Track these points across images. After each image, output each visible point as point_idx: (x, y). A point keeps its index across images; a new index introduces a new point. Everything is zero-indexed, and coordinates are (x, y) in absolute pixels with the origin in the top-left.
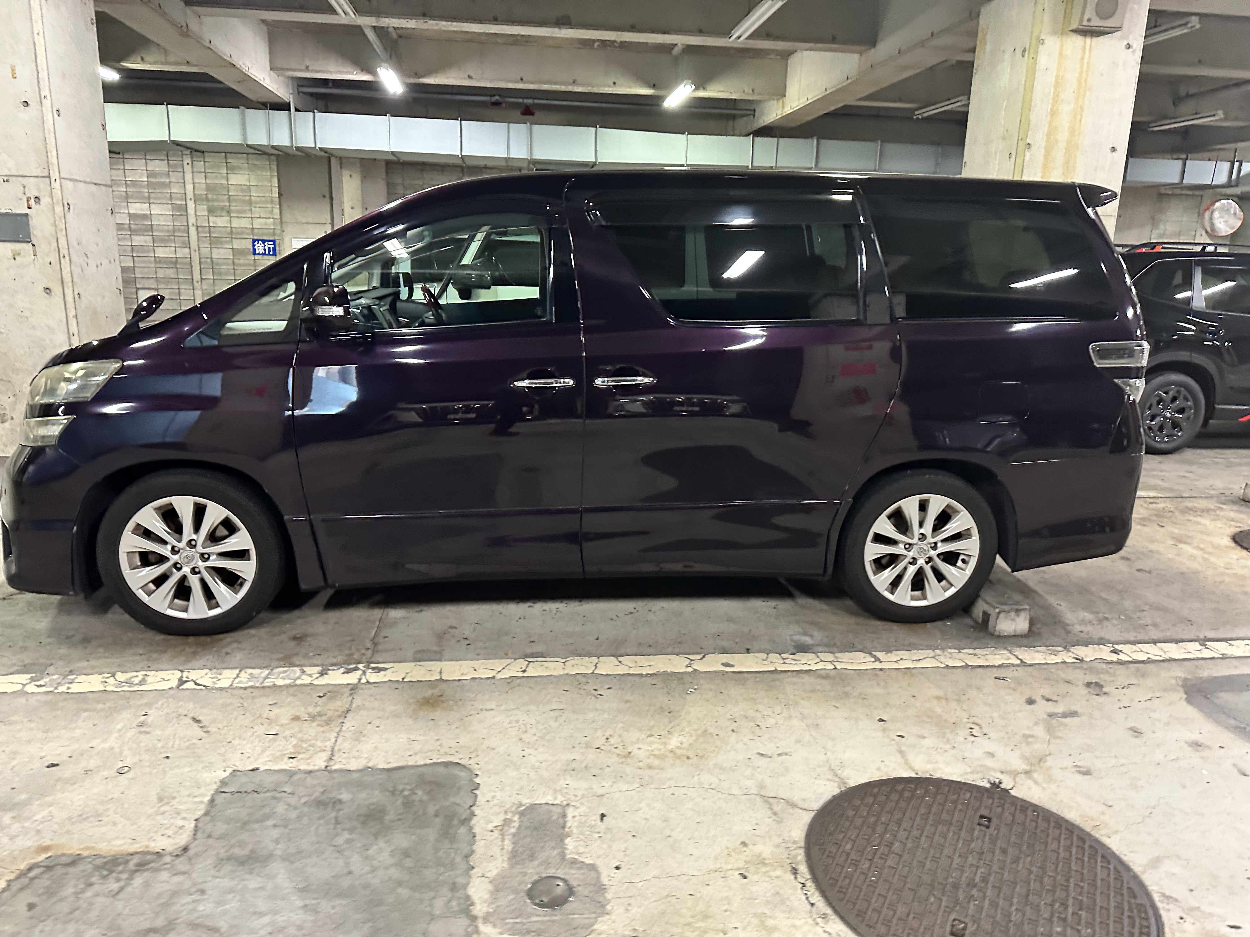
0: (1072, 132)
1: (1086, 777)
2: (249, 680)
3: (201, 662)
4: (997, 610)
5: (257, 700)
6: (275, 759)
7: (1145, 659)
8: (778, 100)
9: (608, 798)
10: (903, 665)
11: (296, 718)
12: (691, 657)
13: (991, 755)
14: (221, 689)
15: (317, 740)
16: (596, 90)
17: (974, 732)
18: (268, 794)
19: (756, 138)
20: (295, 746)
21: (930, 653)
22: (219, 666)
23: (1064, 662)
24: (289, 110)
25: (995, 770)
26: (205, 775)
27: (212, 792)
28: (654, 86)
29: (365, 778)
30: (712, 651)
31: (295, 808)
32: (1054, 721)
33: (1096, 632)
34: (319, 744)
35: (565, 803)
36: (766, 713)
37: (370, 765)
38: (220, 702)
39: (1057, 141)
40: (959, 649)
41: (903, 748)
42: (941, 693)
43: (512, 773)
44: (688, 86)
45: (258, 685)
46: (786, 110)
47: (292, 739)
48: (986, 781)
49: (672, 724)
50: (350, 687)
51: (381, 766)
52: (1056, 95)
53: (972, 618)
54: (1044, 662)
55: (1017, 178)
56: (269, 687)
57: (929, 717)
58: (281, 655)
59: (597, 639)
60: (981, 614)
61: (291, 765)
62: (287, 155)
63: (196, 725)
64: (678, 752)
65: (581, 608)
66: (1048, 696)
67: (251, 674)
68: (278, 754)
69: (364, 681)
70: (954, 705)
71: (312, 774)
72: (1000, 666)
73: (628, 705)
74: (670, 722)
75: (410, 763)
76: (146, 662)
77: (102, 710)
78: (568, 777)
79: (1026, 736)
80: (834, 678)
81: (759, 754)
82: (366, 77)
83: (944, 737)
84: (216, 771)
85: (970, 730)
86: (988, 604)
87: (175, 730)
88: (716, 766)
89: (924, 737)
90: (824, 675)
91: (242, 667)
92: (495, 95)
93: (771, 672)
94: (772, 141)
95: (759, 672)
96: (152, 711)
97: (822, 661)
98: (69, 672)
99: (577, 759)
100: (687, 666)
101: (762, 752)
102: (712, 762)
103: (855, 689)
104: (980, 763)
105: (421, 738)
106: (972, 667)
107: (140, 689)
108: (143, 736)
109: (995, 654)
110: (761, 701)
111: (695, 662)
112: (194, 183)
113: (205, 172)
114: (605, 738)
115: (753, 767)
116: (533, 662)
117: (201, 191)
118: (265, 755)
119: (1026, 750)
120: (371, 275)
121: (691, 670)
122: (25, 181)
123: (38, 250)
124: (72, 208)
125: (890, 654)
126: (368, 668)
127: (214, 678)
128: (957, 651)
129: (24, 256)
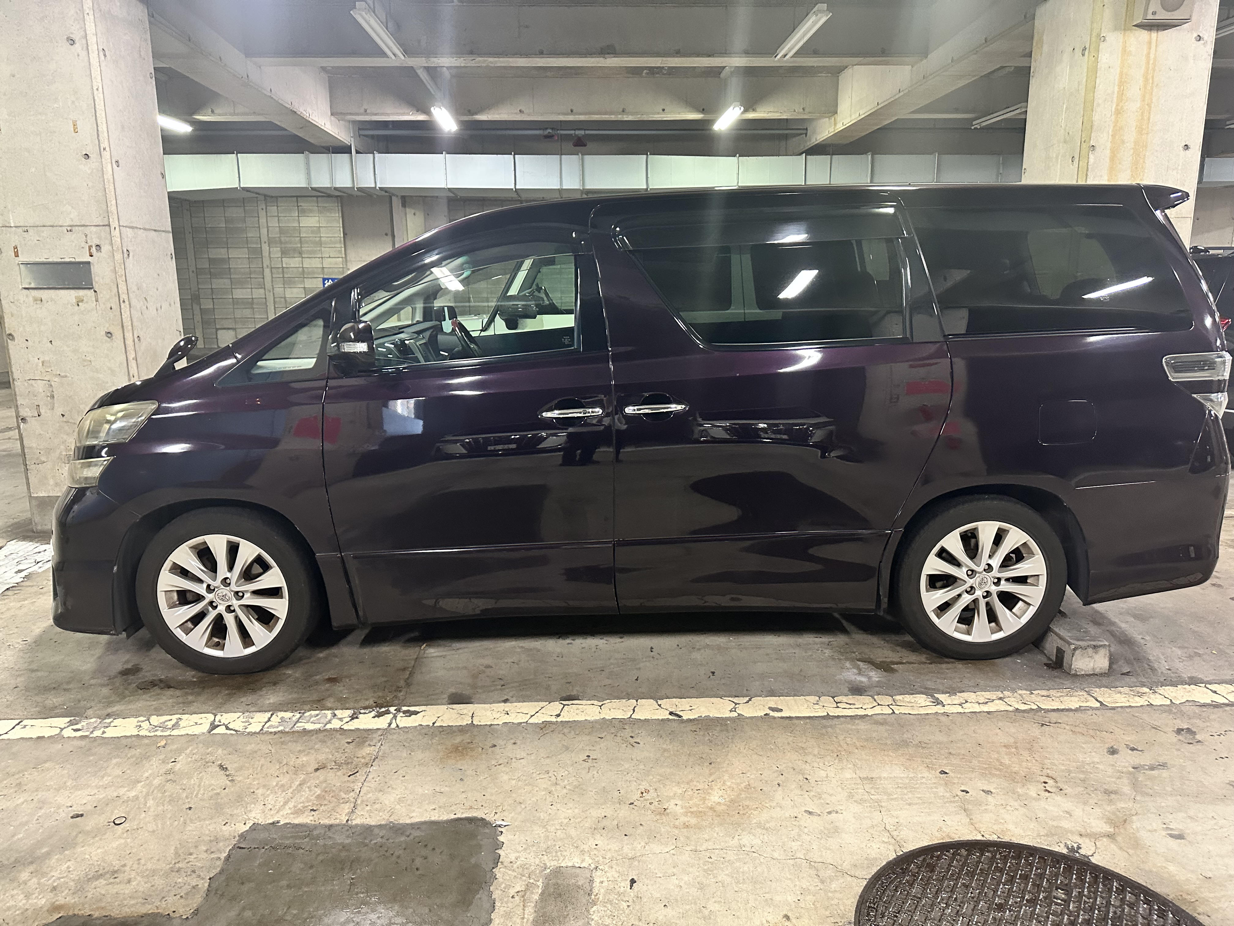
0: (1140, 130)
1: (1177, 841)
2: (280, 724)
3: (236, 705)
4: (1073, 647)
5: (285, 747)
6: (297, 812)
8: (829, 117)
9: (639, 862)
10: (969, 708)
11: (322, 767)
12: (736, 700)
13: (1069, 814)
14: (252, 734)
15: (340, 791)
16: (645, 118)
17: (1048, 787)
19: (808, 157)
20: (318, 797)
21: (999, 694)
22: (253, 709)
23: (1151, 704)
24: (351, 153)
25: (1072, 833)
26: (224, 828)
27: (230, 847)
28: (703, 111)
29: (386, 835)
30: (758, 694)
31: (311, 867)
32: (1141, 775)
33: (1185, 670)
34: (343, 795)
35: (593, 866)
36: (816, 765)
37: (392, 820)
38: (249, 748)
39: (1123, 142)
40: (1031, 689)
41: (968, 806)
42: (1010, 741)
43: (538, 831)
44: (737, 109)
45: (287, 730)
46: (837, 127)
47: (316, 789)
48: (1062, 845)
49: (713, 777)
50: (380, 733)
51: (402, 822)
52: (1121, 94)
53: (1045, 654)
54: (1127, 705)
55: (1081, 182)
56: (298, 732)
57: (996, 768)
58: (315, 698)
59: (637, 680)
60: (1055, 651)
61: (312, 818)
62: (350, 196)
63: (222, 772)
64: (719, 808)
65: (623, 644)
66: (1132, 746)
67: (282, 718)
68: (300, 806)
70: (1024, 755)
71: (332, 830)
72: (1076, 710)
73: (666, 754)
74: (711, 775)
75: (433, 819)
76: (181, 705)
77: (132, 757)
78: (598, 836)
79: (1107, 792)
80: (892, 724)
81: (806, 811)
82: (421, 117)
83: (1014, 792)
84: (237, 824)
85: (1044, 785)
86: (1061, 638)
87: (201, 779)
88: (759, 825)
89: (991, 792)
90: (881, 721)
91: (275, 709)
92: (546, 129)
93: (823, 717)
94: (825, 159)
95: (809, 718)
96: (181, 757)
97: (879, 705)
98: (107, 715)
99: (608, 816)
100: (731, 711)
101: (811, 810)
102: (755, 821)
103: (915, 736)
104: (1055, 823)
105: (447, 789)
106: (1047, 711)
107: (172, 734)
108: (169, 786)
109: (1071, 696)
110: (810, 750)
111: (740, 706)
112: (268, 227)
113: (278, 216)
114: (640, 792)
115: (799, 826)
116: (568, 705)
117: (275, 234)
118: (287, 807)
119: (1109, 808)
120: (414, 310)
121: (735, 715)
122: (87, 230)
123: (100, 296)
124: (131, 255)
125: (953, 697)
126: (399, 711)
127: (246, 722)
128: (1028, 692)
129: (87, 302)
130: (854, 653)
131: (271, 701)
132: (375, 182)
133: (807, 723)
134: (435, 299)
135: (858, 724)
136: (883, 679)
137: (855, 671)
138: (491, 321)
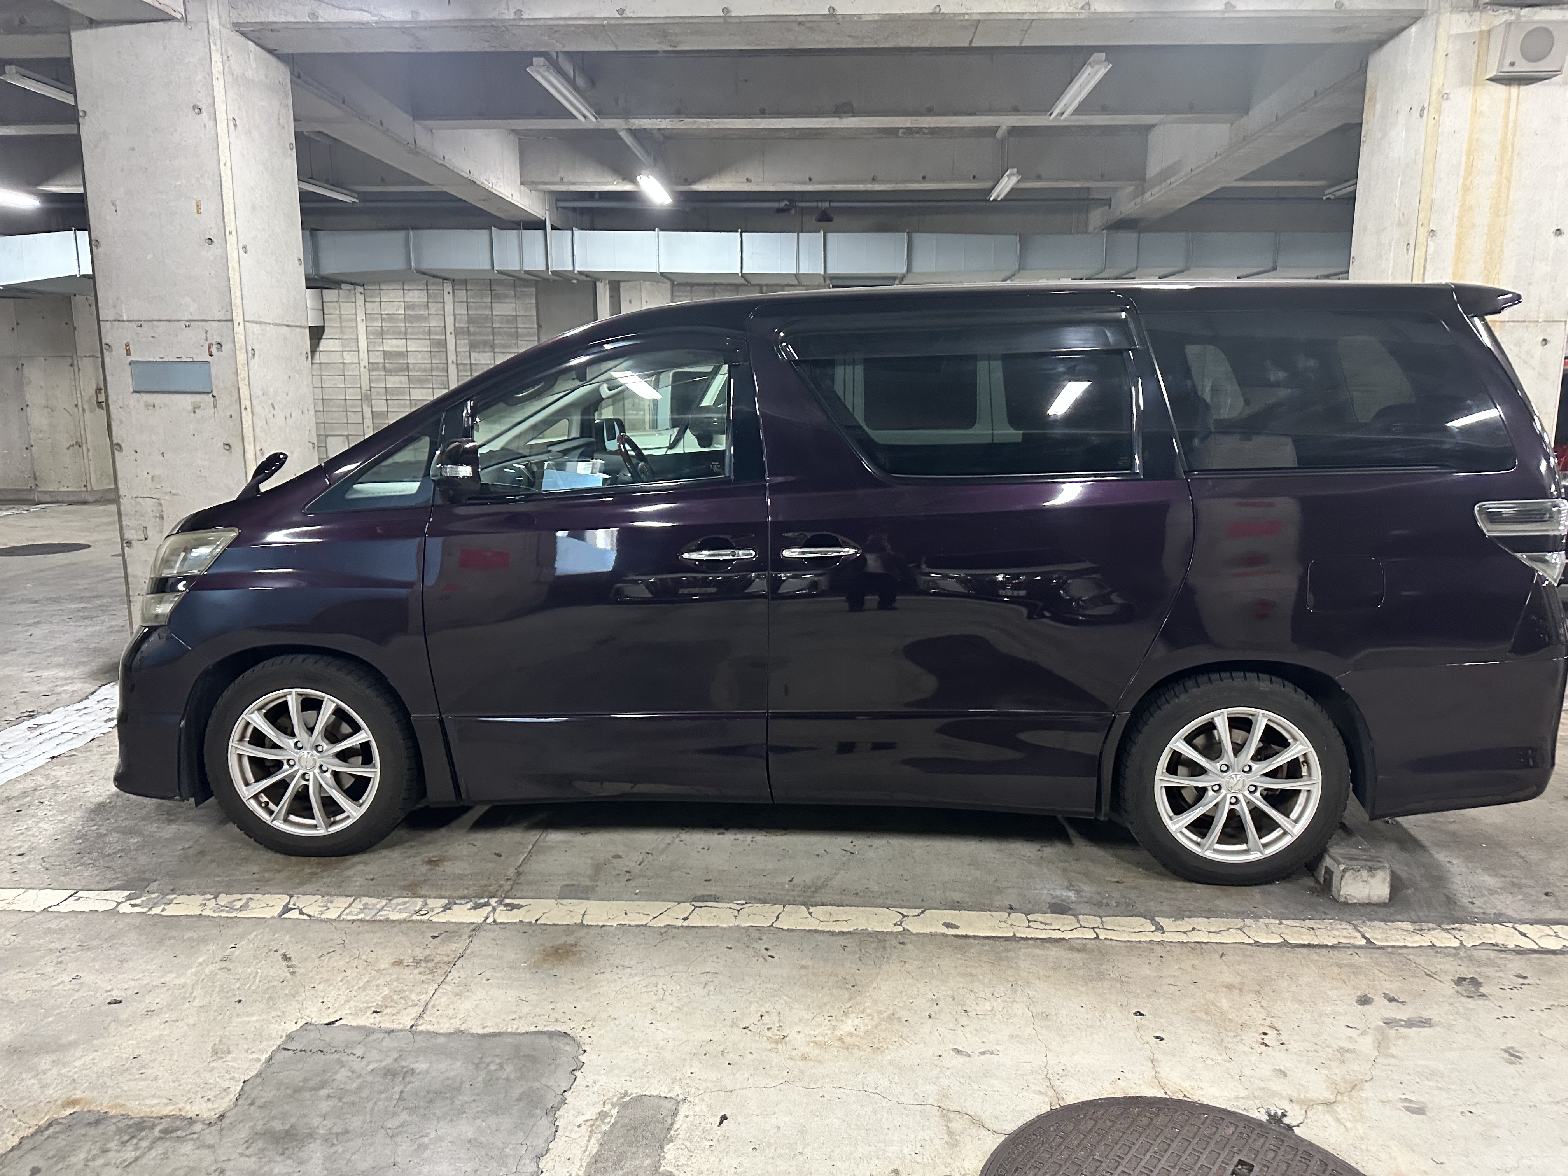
0: (1496, 212)
1: (1416, 1116)
2: (361, 911)
3: (316, 886)
4: (1342, 867)
5: (360, 937)
8: (1136, 186)
9: (737, 1096)
10: (1194, 938)
11: (398, 963)
12: (904, 911)
13: (1283, 1074)
14: (327, 921)
15: (412, 992)
16: (901, 187)
17: (1267, 1039)
18: (336, 1056)
19: (1112, 235)
20: (385, 998)
21: (1239, 922)
22: (335, 892)
23: (1434, 945)
24: (544, 229)
25: (1281, 1096)
26: (272, 1026)
27: (274, 1048)
29: (452, 1044)
30: (935, 905)
31: (360, 1076)
32: (1392, 1031)
33: (1495, 905)
34: (414, 997)
35: (681, 1097)
36: (982, 995)
37: (462, 1028)
38: (321, 936)
39: (1473, 225)
40: (1281, 917)
41: (1157, 1056)
42: (1236, 980)
43: (628, 1052)
45: (368, 918)
47: (385, 988)
48: (1263, 1111)
49: (852, 1003)
50: (472, 927)
51: (474, 1031)
52: (1470, 165)
53: (1313, 876)
54: (1402, 944)
56: (380, 921)
57: (1206, 1013)
58: (407, 883)
59: (791, 881)
60: (1325, 874)
61: (372, 1021)
63: (285, 963)
64: (848, 1040)
66: (1392, 996)
67: (367, 903)
68: (364, 1006)
69: (490, 920)
70: (1250, 998)
71: (392, 1035)
72: (1333, 947)
73: (803, 972)
74: (850, 1000)
75: (509, 1030)
76: (255, 883)
77: (189, 939)
78: (696, 1063)
79: (1342, 1051)
80: (1092, 951)
81: (954, 1050)
82: (628, 187)
83: (1220, 1043)
84: (287, 1022)
85: (1263, 1036)
87: (260, 968)
88: (893, 1063)
90: (1078, 947)
91: (359, 895)
92: (783, 200)
93: (1007, 939)
94: (1130, 237)
95: (990, 938)
96: (243, 943)
97: (1081, 927)
98: (172, 890)
99: (714, 1039)
100: (895, 925)
101: (960, 1048)
102: (889, 1057)
103: (1116, 968)
104: (1262, 1084)
105: (535, 998)
106: (1294, 946)
107: (238, 916)
108: (222, 973)
109: (1332, 929)
110: (981, 977)
111: (908, 920)
112: (455, 315)
113: (468, 302)
114: (759, 1015)
115: (941, 1067)
116: (701, 907)
117: (462, 323)
118: (347, 1007)
119: (1337, 1071)
120: (571, 422)
121: (900, 929)
122: (207, 325)
123: (219, 402)
124: (256, 355)
125: (1180, 922)
126: (501, 904)
127: (324, 906)
128: (1278, 922)
129: (204, 409)
131: (358, 884)
132: (574, 264)
133: (984, 945)
135: (1048, 949)
136: (1097, 895)
137: (1065, 884)
138: (680, 436)
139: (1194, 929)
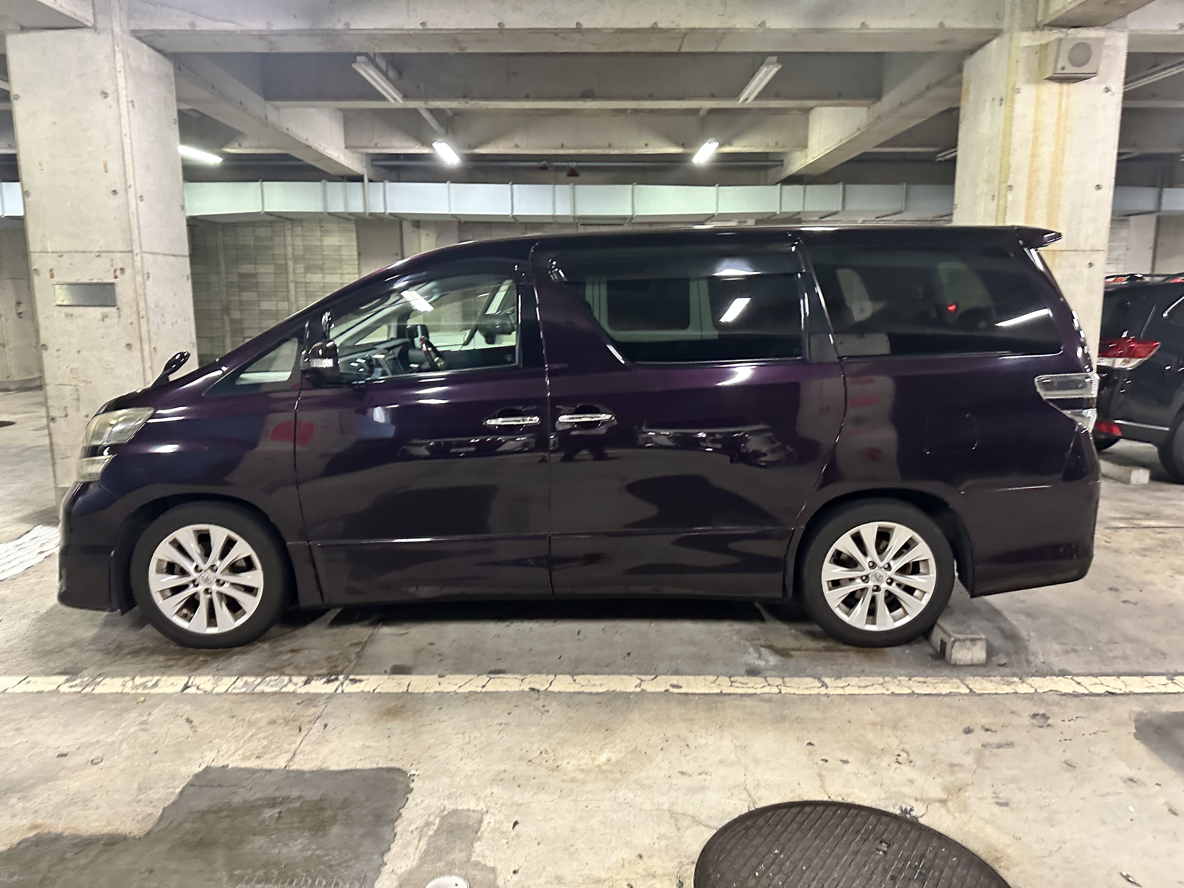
1: (1002, 808)
2: (242, 687)
3: (209, 669)
4: (952, 639)
5: (244, 705)
7: (1103, 692)
8: (800, 151)
9: (525, 808)
10: (849, 691)
11: (273, 722)
12: (643, 677)
13: (912, 782)
14: (218, 694)
15: (284, 743)
16: (630, 151)
17: (900, 759)
18: (231, 788)
19: (783, 187)
20: (264, 748)
21: (881, 680)
22: (222, 673)
23: (1016, 693)
24: (364, 182)
25: (910, 797)
26: (183, 769)
27: (184, 785)
28: (682, 145)
29: (315, 779)
30: (665, 672)
32: (987, 752)
33: (1058, 663)
34: (285, 746)
35: (485, 810)
36: (699, 734)
37: (323, 767)
38: (213, 706)
39: (1039, 183)
40: (911, 676)
41: (823, 772)
42: (878, 720)
43: (446, 780)
44: (712, 144)
45: (248, 691)
46: (809, 159)
47: (264, 741)
48: (897, 807)
49: (607, 741)
50: (326, 697)
51: (332, 769)
52: (1036, 140)
53: (931, 645)
54: (994, 692)
56: (257, 693)
57: (858, 742)
58: (276, 665)
59: (560, 658)
60: (939, 642)
61: (255, 764)
62: (363, 220)
63: (188, 724)
64: (605, 767)
65: (554, 628)
66: (987, 727)
67: (246, 681)
68: (247, 754)
69: (339, 691)
70: (887, 731)
71: (271, 773)
72: (946, 695)
73: (569, 721)
74: (605, 739)
75: (358, 767)
76: (162, 669)
77: (114, 710)
78: (495, 786)
79: (952, 765)
80: (776, 701)
81: (679, 772)
82: (425, 151)
83: (868, 762)
84: (194, 766)
85: (897, 757)
86: (945, 632)
87: (169, 729)
88: (636, 782)
89: (848, 762)
90: (767, 699)
91: (241, 675)
92: (542, 161)
93: (717, 694)
94: (798, 189)
95: (704, 694)
96: (155, 711)
97: (769, 685)
98: (99, 675)
99: (508, 770)
100: (636, 687)
101: (684, 771)
102: (633, 778)
103: (793, 713)
104: (897, 789)
105: (375, 744)
106: (919, 695)
107: (150, 692)
108: (141, 733)
109: (946, 683)
110: (698, 721)
111: (646, 683)
112: (293, 246)
113: (302, 236)
114: (539, 752)
115: (671, 784)
116: (494, 678)
117: (300, 252)
118: (237, 754)
119: (948, 779)
120: (389, 328)
121: (639, 690)
122: (113, 255)
123: (122, 313)
124: (151, 277)
125: (838, 681)
126: (346, 679)
127: (214, 684)
128: (907, 679)
129: (111, 318)
130: (760, 640)
131: (239, 667)
132: (385, 208)
133: (700, 699)
134: (408, 318)
135: (745, 701)
136: (780, 664)
137: (756, 655)
138: (471, 337)
139: (849, 685)
